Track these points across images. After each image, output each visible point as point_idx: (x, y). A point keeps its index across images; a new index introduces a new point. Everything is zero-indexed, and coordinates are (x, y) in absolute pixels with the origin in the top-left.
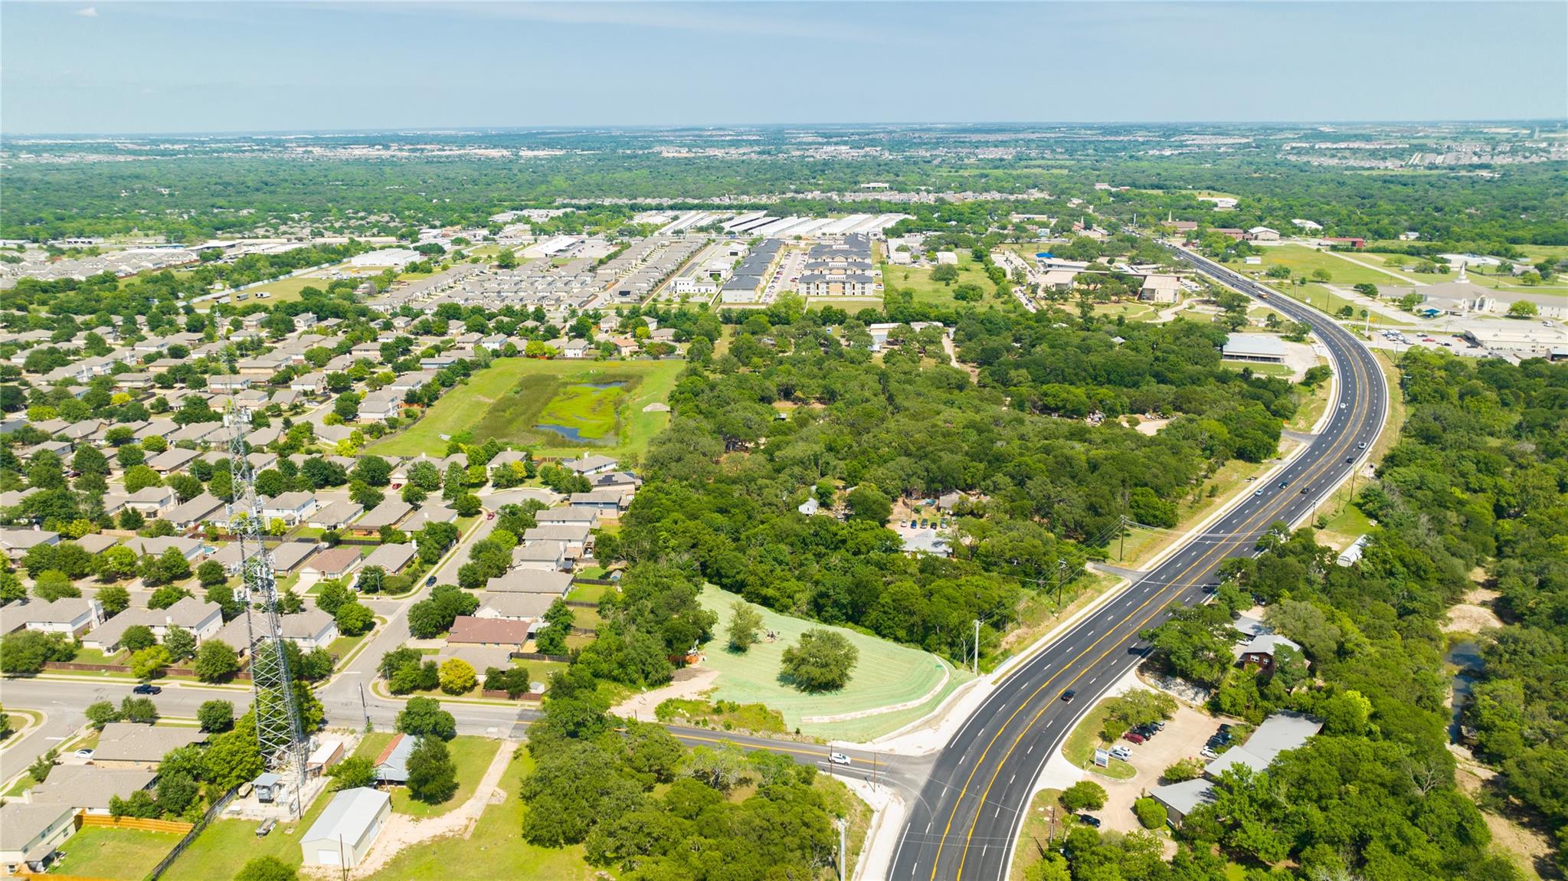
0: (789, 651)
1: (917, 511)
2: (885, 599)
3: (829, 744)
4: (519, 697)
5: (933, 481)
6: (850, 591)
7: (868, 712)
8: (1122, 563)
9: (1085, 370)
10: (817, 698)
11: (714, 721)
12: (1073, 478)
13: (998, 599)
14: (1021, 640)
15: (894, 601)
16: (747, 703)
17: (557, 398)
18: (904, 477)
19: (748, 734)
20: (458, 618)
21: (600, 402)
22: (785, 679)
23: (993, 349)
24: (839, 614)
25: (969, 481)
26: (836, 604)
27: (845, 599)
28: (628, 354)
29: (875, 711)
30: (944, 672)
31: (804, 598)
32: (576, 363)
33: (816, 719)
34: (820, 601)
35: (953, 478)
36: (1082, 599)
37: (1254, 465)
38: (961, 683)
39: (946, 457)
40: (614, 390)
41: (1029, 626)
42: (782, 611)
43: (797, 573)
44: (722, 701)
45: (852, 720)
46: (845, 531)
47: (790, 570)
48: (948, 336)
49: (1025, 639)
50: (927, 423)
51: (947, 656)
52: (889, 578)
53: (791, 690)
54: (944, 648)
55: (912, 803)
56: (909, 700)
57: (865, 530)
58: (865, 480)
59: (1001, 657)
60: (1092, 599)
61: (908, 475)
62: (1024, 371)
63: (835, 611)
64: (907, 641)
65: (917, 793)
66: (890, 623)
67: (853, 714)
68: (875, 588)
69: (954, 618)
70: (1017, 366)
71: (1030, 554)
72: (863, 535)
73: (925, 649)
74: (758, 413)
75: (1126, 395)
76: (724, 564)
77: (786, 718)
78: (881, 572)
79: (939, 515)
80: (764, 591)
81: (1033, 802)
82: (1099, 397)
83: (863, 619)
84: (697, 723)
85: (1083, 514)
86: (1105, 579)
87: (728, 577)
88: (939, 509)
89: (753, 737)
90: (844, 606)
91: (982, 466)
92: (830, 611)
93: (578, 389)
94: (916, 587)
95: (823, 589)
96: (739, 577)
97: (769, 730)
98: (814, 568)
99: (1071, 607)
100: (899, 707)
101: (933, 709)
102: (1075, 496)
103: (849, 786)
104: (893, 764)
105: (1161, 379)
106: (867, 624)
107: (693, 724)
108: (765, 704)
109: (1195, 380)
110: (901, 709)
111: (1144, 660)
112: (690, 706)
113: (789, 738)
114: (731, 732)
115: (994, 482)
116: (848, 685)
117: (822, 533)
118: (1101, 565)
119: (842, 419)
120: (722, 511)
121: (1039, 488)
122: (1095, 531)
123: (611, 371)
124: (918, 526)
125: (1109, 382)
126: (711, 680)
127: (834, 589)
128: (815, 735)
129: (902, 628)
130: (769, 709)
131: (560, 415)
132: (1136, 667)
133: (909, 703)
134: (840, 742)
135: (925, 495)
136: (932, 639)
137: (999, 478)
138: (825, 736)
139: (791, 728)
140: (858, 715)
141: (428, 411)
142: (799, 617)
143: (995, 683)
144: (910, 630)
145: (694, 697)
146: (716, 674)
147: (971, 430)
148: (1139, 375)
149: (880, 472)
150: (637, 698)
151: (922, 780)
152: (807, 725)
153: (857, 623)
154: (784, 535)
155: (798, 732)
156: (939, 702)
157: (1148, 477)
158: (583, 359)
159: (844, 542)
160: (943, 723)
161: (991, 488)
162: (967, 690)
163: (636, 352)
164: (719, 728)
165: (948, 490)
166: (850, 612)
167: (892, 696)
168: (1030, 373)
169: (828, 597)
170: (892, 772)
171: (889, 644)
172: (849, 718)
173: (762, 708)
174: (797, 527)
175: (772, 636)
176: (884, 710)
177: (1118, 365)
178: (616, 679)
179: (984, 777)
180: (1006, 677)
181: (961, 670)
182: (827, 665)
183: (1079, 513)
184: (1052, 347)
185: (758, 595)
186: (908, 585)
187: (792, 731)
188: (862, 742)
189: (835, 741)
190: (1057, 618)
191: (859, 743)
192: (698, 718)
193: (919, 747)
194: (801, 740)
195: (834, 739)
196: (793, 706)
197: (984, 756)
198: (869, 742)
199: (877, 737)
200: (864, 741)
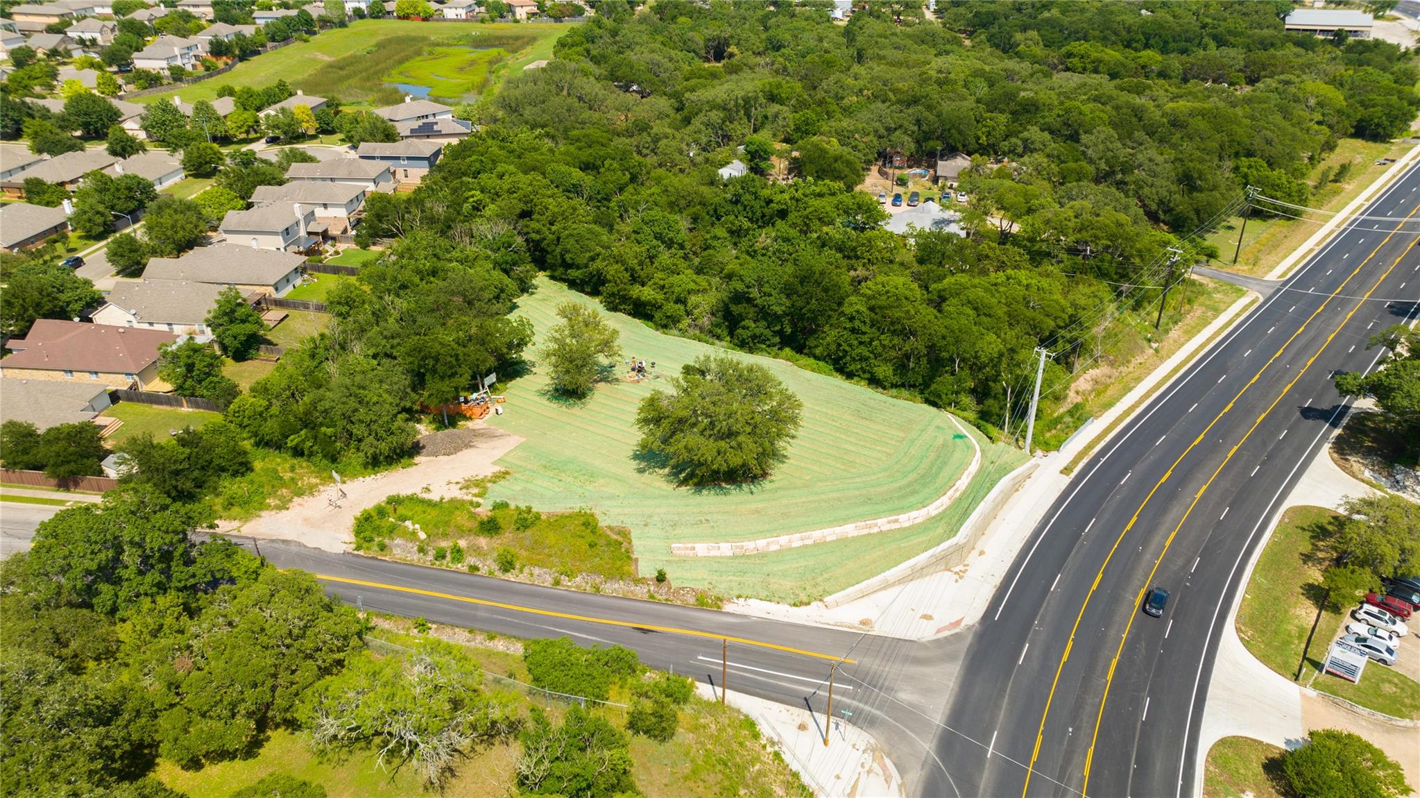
0: (652, 403)
1: (902, 182)
2: (855, 304)
3: (728, 608)
4: (76, 485)
5: (927, 136)
6: (788, 291)
7: (817, 534)
8: (1238, 266)
9: (1115, 33)
10: (709, 500)
11: (477, 551)
12: (1151, 134)
13: (1070, 311)
14: (1099, 387)
15: (872, 309)
16: (561, 508)
17: (420, 58)
18: (882, 131)
19: (549, 580)
20: (40, 324)
21: (473, 63)
22: (648, 457)
23: (989, 13)
24: (768, 333)
25: (983, 140)
26: (764, 314)
27: (779, 304)
28: (524, 16)
29: (831, 533)
30: (970, 447)
31: (705, 302)
32: (457, 24)
33: (702, 549)
34: (733, 308)
35: (960, 133)
36: (1188, 320)
37: (1380, 146)
38: (1005, 470)
39: (946, 107)
40: (494, 52)
41: (1112, 364)
42: (665, 326)
43: (697, 261)
44: (505, 505)
45: (782, 553)
46: (786, 196)
47: (685, 257)
48: (928, 8)
49: (1107, 386)
50: (916, 71)
51: (972, 416)
52: (861, 272)
53: (658, 481)
54: (966, 400)
55: (916, 776)
56: (903, 510)
57: (821, 195)
58: (821, 134)
59: (1068, 419)
60: (1205, 322)
61: (888, 129)
62: (1033, 34)
63: (760, 328)
64: (894, 386)
65: (927, 746)
66: (864, 351)
67: (783, 540)
68: (837, 286)
69: (990, 345)
70: (1024, 29)
71: (1113, 237)
72: (815, 203)
73: (928, 401)
74: (671, 60)
75: (1176, 62)
76: (570, 244)
77: (639, 545)
78: (845, 262)
79: (935, 189)
80: (636, 291)
81: (1208, 780)
82: (1141, 61)
83: (811, 342)
84: (441, 556)
85: (1174, 188)
86: (1216, 290)
87: (578, 267)
88: (935, 180)
89: (559, 591)
90: (777, 318)
91: (1003, 118)
92: (752, 326)
93: (450, 50)
94: (915, 286)
95: (740, 286)
96: (593, 266)
97: (596, 571)
98: (728, 255)
99: (1175, 333)
100: (883, 524)
101: (953, 531)
102: (1160, 159)
103: (764, 729)
104: (871, 663)
105: (1220, 42)
106: (818, 351)
107: (430, 557)
108: (597, 512)
109: (1265, 45)
110: (885, 528)
111: (1337, 431)
112: (434, 513)
113: (641, 591)
114: (510, 576)
115: (1025, 141)
116: (779, 473)
117: (747, 197)
118: (1204, 269)
119: (790, 70)
120: (586, 167)
121: (1101, 147)
122: (1192, 215)
123: (500, 33)
124: (904, 204)
125: (1147, 46)
126: (498, 454)
127: (761, 286)
128: (700, 586)
129: (886, 361)
130: (603, 522)
131: (413, 74)
132: (1327, 447)
133: (902, 517)
134: (752, 602)
135: (913, 161)
136: (944, 382)
137: (1034, 133)
138: (721, 589)
139: (646, 569)
140: (795, 540)
141: (240, 66)
142: (695, 338)
143: (1066, 470)
144: (901, 366)
145: (455, 493)
146: (514, 441)
147: (978, 80)
148: (1188, 40)
149: (846, 123)
150: (330, 492)
151: (938, 711)
152: (683, 560)
153: (800, 349)
154: (682, 203)
155: (661, 578)
156: (966, 514)
157: (1258, 143)
158: (466, 20)
159: (783, 214)
160: (972, 558)
161: (1020, 150)
162: (1016, 487)
163: (534, 14)
164: (488, 566)
165: (951, 151)
166: (788, 330)
167: (868, 500)
168: (1041, 36)
169: (750, 301)
170: (864, 682)
171: (859, 391)
172: (774, 548)
173: (588, 523)
174: (706, 191)
175: (640, 370)
176: (850, 530)
177: (1162, 27)
178: (298, 452)
179: (1079, 705)
180: (1085, 460)
181: (1001, 444)
182: (731, 434)
183: (1164, 187)
184: (1063, 13)
185: (625, 299)
186: (899, 282)
187: (648, 576)
188: (802, 604)
189: (742, 600)
190: (1157, 351)
191: (795, 605)
192: (444, 544)
193: (927, 617)
194: (666, 600)
195: (738, 597)
196: (656, 518)
197: (1070, 644)
198: (814, 604)
199: (830, 594)
200: (805, 599)
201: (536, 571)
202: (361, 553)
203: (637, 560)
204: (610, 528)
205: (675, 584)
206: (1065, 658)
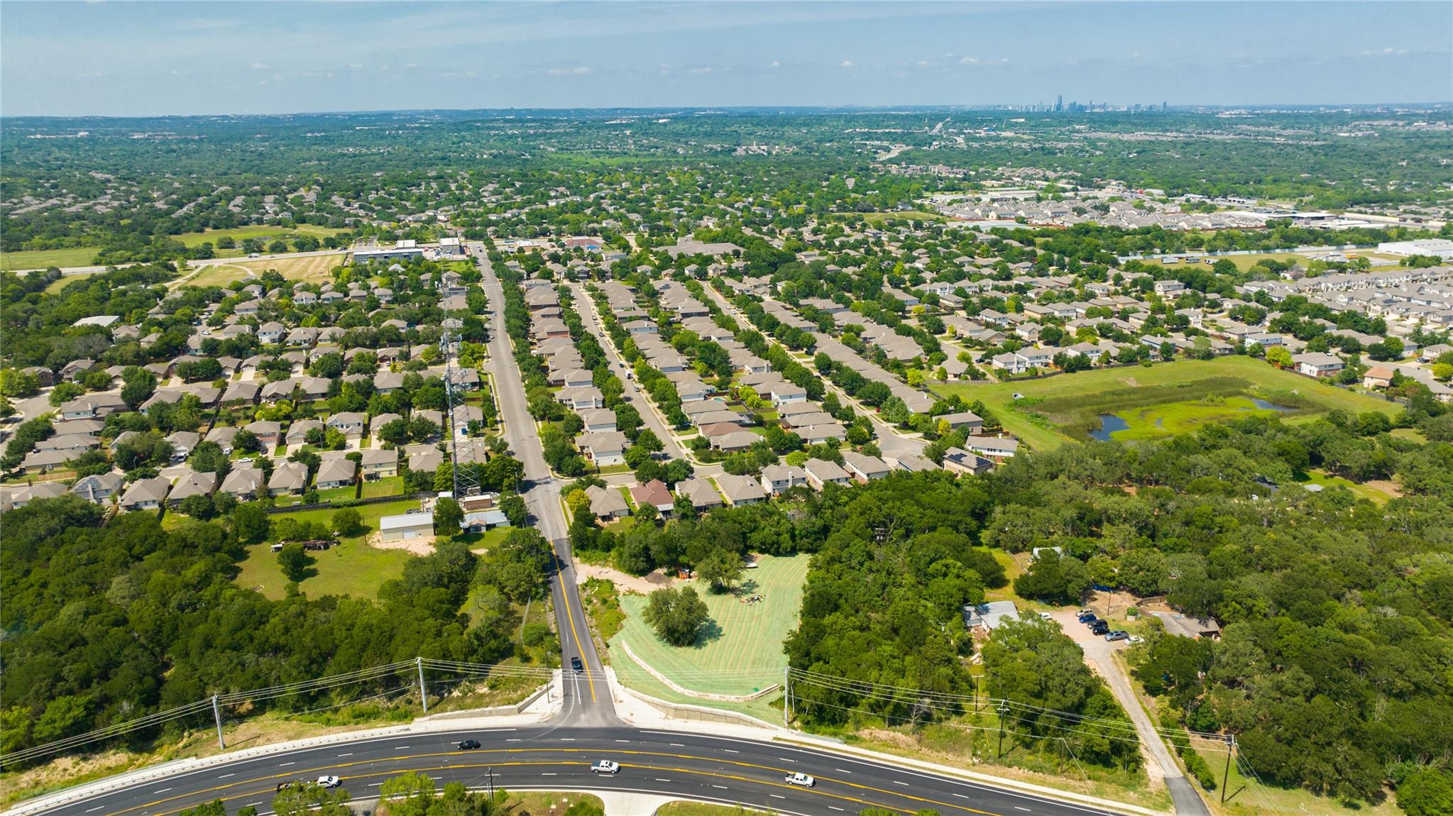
7: (650, 669)
10: (652, 638)
11: (594, 605)
14: (891, 743)
16: (626, 611)
29: (654, 672)
32: (1295, 378)
33: (627, 648)
38: (749, 713)
41: (919, 741)
49: (897, 746)
55: (545, 725)
60: (1066, 788)
65: (560, 725)
67: (642, 662)
77: (619, 634)
84: (587, 600)
86: (1145, 793)
89: (588, 629)
97: (602, 631)
99: (1019, 772)
107: (585, 598)
108: (626, 616)
112: (606, 590)
113: (601, 645)
114: (588, 617)
118: (1188, 785)
123: (1312, 397)
128: (611, 656)
138: (613, 662)
139: (610, 641)
143: (779, 739)
145: (622, 590)
150: (606, 568)
152: (619, 647)
155: (608, 646)
156: (695, 704)
158: (1314, 377)
160: (680, 720)
163: (1381, 387)
164: (589, 611)
172: (638, 663)
173: (620, 619)
176: (659, 676)
180: (794, 744)
181: (776, 710)
188: (620, 683)
190: (974, 764)
193: (632, 714)
201: (592, 620)
202: (578, 587)
203: (613, 637)
204: (622, 624)
205: (607, 650)
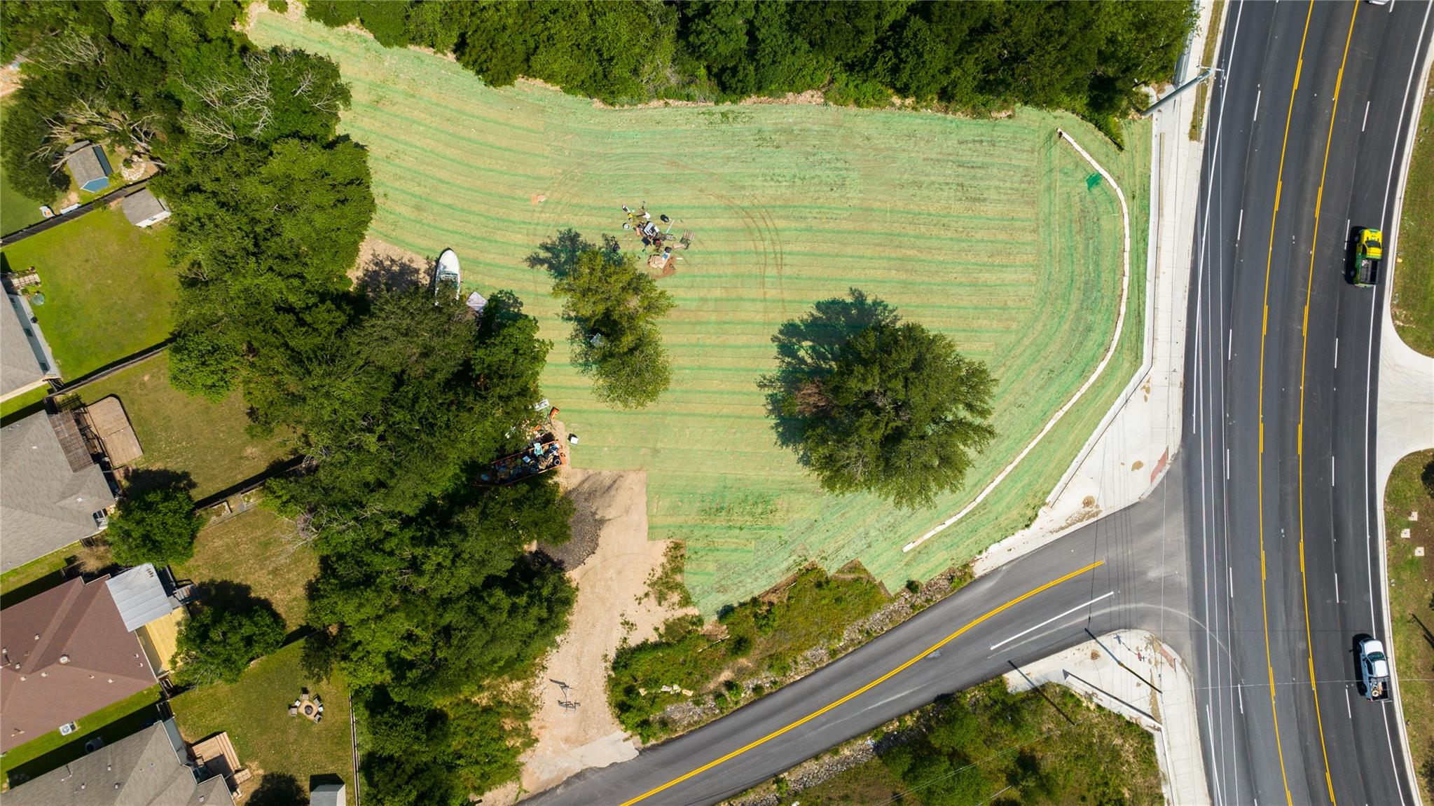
11: (746, 672)
16: (777, 574)
19: (824, 653)
30: (1113, 200)
44: (728, 609)
45: (998, 488)
55: (1190, 648)
65: (1187, 614)
77: (875, 570)
84: (720, 699)
97: (857, 617)
104: (1115, 555)
107: (711, 703)
108: (814, 557)
113: (901, 605)
114: (792, 675)
126: (640, 518)
128: (944, 569)
130: (831, 569)
133: (1092, 378)
134: (994, 548)
138: (961, 555)
145: (659, 612)
146: (636, 485)
152: (918, 556)
155: (911, 586)
164: (766, 678)
170: (1119, 579)
179: (1284, 500)
187: (898, 590)
188: (1031, 520)
189: (984, 554)
191: (1027, 526)
192: (712, 686)
193: (1138, 465)
194: (927, 601)
195: (980, 552)
196: (873, 533)
197: (1261, 425)
198: (1040, 513)
199: (1049, 493)
200: (1030, 513)
201: (808, 653)
202: (653, 742)
203: (881, 583)
204: (841, 571)
205: (924, 581)
206: (1261, 450)
